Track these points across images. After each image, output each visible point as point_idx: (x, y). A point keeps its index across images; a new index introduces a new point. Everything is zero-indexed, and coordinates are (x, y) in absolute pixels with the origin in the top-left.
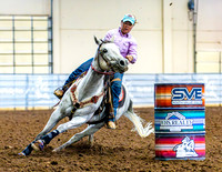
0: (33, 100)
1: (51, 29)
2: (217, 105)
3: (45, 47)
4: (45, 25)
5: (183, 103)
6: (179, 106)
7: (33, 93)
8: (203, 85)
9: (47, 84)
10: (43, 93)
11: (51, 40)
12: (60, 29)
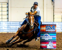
0: (2, 30)
1: (8, 7)
2: (61, 32)
3: (6, 13)
4: (6, 6)
5: (49, 31)
6: (48, 31)
7: (2, 28)
8: (56, 25)
9: (6, 25)
10: (5, 28)
11: (8, 11)
12: (11, 7)
